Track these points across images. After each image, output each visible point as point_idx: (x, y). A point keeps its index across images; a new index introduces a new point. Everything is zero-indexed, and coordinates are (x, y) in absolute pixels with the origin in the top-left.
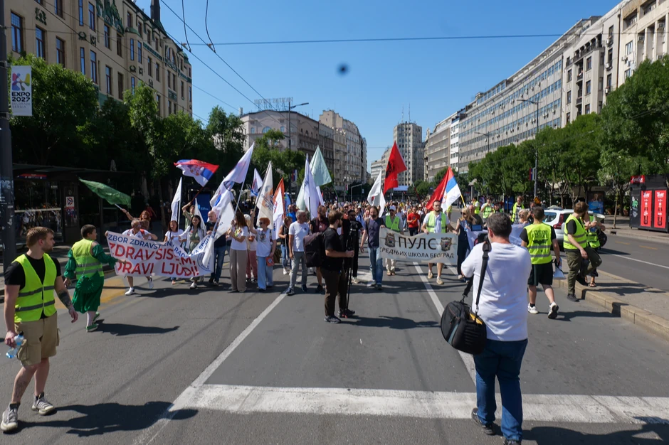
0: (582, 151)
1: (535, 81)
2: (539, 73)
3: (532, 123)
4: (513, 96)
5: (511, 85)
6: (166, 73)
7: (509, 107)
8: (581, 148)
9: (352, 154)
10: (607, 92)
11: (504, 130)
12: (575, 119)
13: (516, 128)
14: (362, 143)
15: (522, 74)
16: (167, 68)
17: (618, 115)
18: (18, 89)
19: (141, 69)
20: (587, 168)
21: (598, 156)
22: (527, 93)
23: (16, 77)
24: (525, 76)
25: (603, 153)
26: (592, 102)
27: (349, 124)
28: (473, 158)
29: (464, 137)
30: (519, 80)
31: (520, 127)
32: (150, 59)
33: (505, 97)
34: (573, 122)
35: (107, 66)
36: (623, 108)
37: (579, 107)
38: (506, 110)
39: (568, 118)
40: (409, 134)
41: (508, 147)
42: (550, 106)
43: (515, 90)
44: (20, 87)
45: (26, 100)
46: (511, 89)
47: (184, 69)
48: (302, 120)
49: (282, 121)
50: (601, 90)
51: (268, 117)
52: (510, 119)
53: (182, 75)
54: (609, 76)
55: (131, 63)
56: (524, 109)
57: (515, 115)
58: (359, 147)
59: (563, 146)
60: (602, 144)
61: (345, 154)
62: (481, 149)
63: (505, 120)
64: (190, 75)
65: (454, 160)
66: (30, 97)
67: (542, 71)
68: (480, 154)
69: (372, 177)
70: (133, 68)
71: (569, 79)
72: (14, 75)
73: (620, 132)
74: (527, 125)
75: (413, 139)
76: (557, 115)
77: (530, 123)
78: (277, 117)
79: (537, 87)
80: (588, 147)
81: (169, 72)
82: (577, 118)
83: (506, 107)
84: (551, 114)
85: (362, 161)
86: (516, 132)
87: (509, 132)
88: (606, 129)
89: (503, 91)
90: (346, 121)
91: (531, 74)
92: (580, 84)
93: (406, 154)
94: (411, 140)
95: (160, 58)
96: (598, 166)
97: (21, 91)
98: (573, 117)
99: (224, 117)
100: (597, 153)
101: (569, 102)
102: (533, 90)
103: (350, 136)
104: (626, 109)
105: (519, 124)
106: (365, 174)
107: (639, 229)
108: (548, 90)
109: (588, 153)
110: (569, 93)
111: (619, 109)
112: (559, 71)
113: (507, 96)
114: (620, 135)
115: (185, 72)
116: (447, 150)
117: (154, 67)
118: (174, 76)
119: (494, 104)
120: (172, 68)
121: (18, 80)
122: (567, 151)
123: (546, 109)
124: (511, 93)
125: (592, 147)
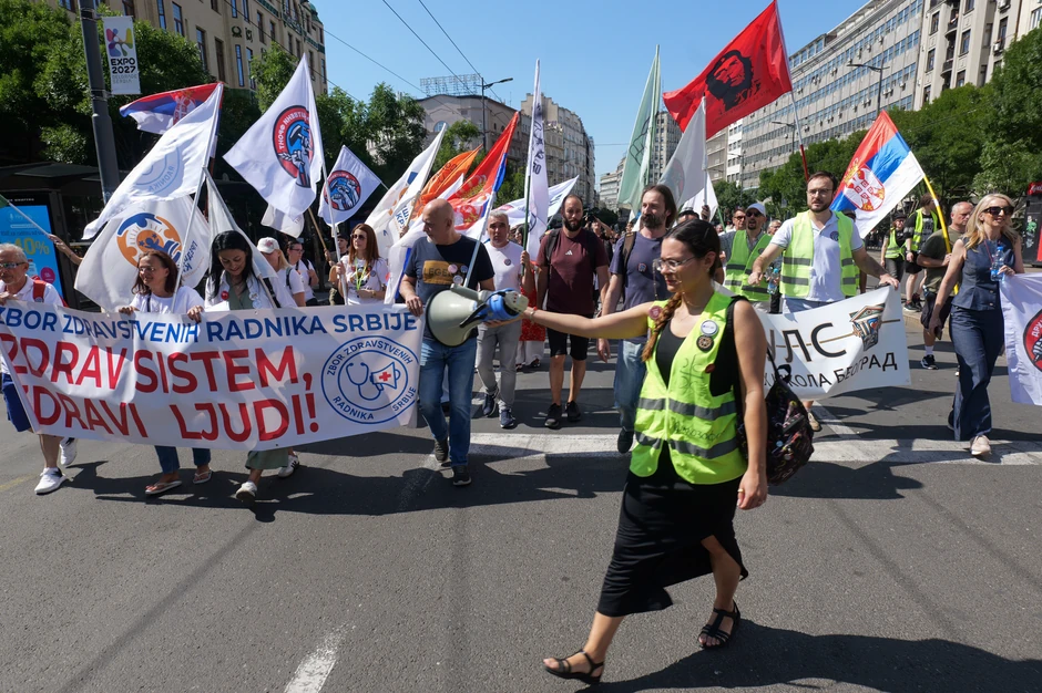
0: (951, 144)
1: (874, 36)
2: (882, 22)
3: (865, 105)
4: (837, 61)
5: (832, 44)
6: (287, 38)
7: (827, 79)
8: (951, 140)
9: (573, 162)
10: (996, 49)
11: (817, 118)
12: (938, 95)
13: (836, 115)
14: (587, 145)
15: (853, 24)
16: (286, 30)
17: (1020, 81)
18: (119, 54)
19: (249, 32)
20: (957, 172)
21: (978, 153)
22: (860, 56)
23: (112, 34)
24: (858, 27)
25: (988, 146)
26: (968, 66)
27: (568, 115)
28: (764, 164)
29: (750, 132)
30: (848, 33)
31: (845, 112)
32: (260, 15)
33: (821, 64)
34: (936, 101)
35: (198, 28)
36: (1032, 70)
37: (947, 76)
38: (822, 85)
39: (926, 95)
40: (662, 130)
41: (825, 144)
42: (897, 77)
43: (839, 52)
44: (120, 50)
45: (131, 69)
46: (833, 49)
47: (312, 30)
48: (496, 109)
49: (464, 112)
50: (986, 47)
51: (443, 107)
52: (828, 101)
53: (309, 40)
54: (1004, 21)
55: (234, 22)
56: (853, 83)
57: (836, 94)
58: (583, 151)
59: (921, 138)
60: (987, 132)
61: (562, 162)
62: (779, 151)
63: (820, 101)
64: (322, 41)
65: (735, 169)
66: (136, 65)
67: (888, 17)
68: (775, 158)
69: (602, 199)
70: (236, 30)
71: (934, 30)
72: (108, 31)
73: (1021, 110)
74: (856, 108)
75: (668, 137)
76: (908, 91)
77: (860, 107)
78: (456, 106)
79: (877, 44)
80: (962, 138)
81: (290, 36)
82: (943, 93)
83: (823, 80)
84: (897, 89)
85: (587, 172)
86: (837, 122)
87: (825, 122)
88: (998, 107)
89: (819, 53)
90: (563, 110)
91: (869, 23)
92: (951, 37)
93: (656, 162)
94: (665, 140)
95: (276, 13)
96: (977, 169)
97: (122, 57)
98: (935, 93)
99: (393, 100)
100: (976, 148)
101: (930, 68)
102: (870, 50)
103: (570, 134)
104: (1036, 71)
105: (843, 108)
106: (592, 195)
107: (1034, 266)
108: (896, 50)
109: (960, 148)
110: (931, 52)
111: (1024, 72)
112: (918, 15)
113: (826, 61)
114: (1022, 114)
115: (314, 36)
116: (722, 153)
117: (268, 29)
118: (298, 42)
119: (802, 76)
120: (294, 28)
121: (116, 39)
122: (927, 145)
123: (890, 81)
124: (834, 56)
125: (968, 138)
